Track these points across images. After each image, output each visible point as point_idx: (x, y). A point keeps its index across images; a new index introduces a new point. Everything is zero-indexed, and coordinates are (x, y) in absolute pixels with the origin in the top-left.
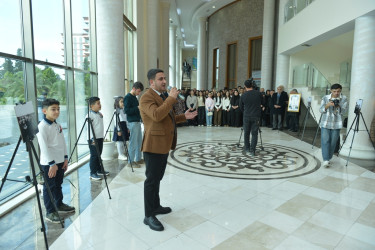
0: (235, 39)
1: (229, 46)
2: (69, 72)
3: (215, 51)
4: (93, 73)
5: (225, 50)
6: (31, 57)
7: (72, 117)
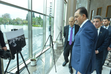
0: (101, 6)
1: (98, 9)
2: (45, 16)
3: (92, 11)
4: (52, 17)
5: (96, 10)
6: (31, 10)
7: (45, 31)
